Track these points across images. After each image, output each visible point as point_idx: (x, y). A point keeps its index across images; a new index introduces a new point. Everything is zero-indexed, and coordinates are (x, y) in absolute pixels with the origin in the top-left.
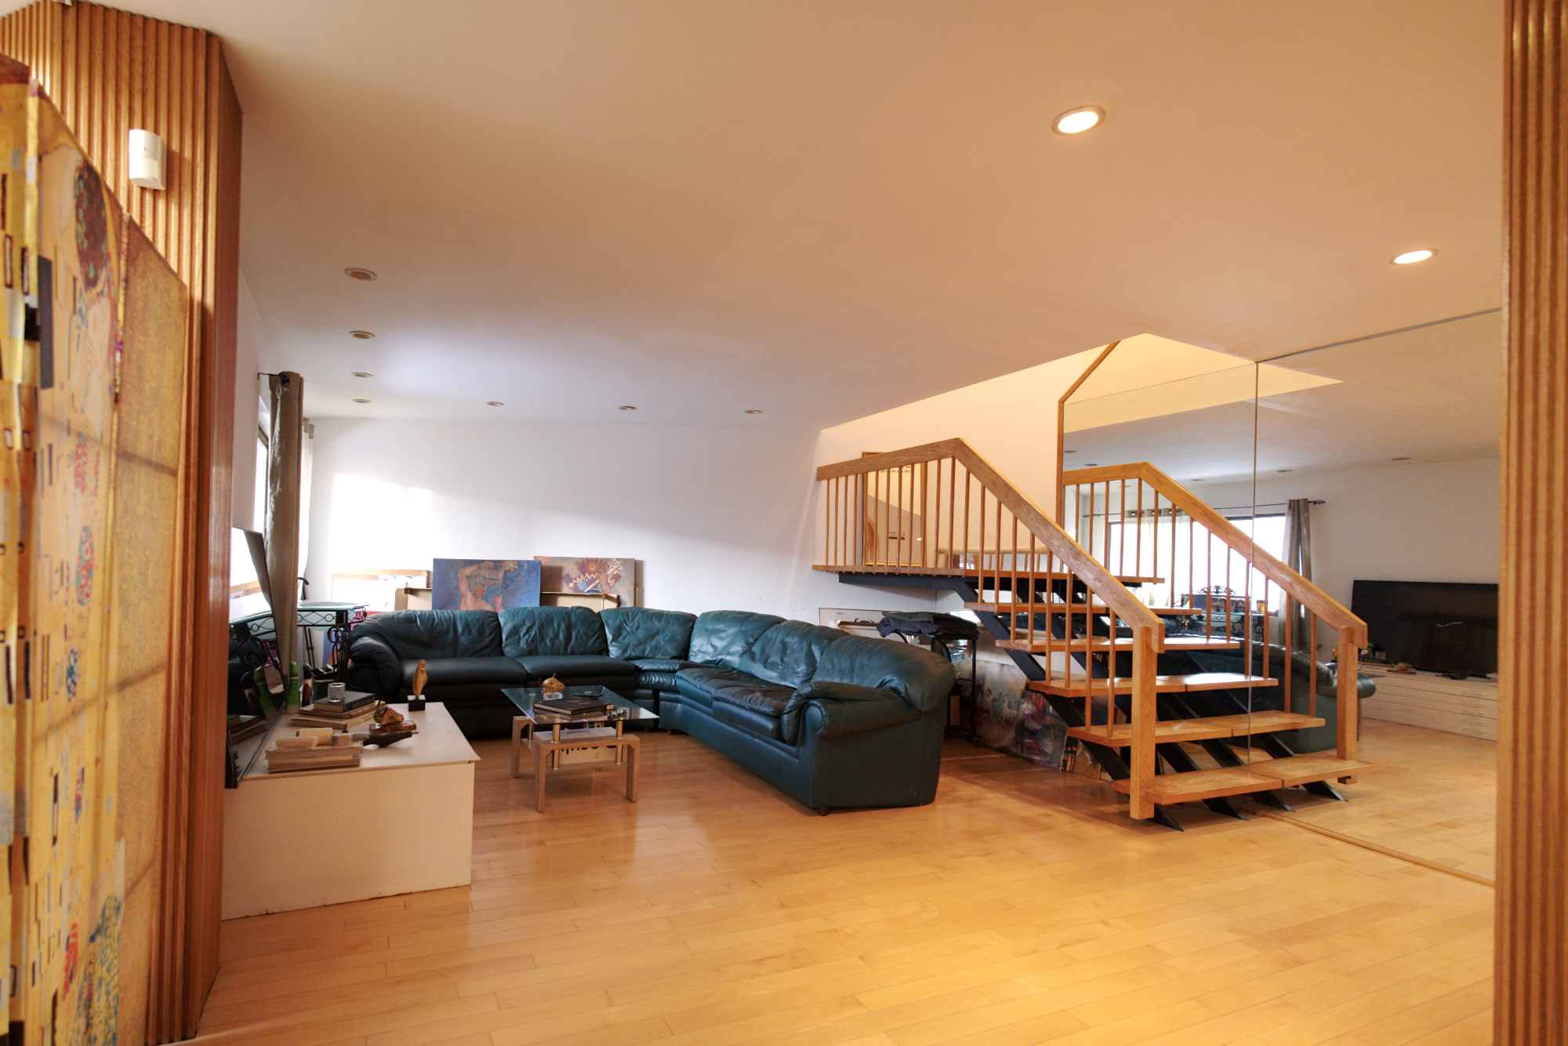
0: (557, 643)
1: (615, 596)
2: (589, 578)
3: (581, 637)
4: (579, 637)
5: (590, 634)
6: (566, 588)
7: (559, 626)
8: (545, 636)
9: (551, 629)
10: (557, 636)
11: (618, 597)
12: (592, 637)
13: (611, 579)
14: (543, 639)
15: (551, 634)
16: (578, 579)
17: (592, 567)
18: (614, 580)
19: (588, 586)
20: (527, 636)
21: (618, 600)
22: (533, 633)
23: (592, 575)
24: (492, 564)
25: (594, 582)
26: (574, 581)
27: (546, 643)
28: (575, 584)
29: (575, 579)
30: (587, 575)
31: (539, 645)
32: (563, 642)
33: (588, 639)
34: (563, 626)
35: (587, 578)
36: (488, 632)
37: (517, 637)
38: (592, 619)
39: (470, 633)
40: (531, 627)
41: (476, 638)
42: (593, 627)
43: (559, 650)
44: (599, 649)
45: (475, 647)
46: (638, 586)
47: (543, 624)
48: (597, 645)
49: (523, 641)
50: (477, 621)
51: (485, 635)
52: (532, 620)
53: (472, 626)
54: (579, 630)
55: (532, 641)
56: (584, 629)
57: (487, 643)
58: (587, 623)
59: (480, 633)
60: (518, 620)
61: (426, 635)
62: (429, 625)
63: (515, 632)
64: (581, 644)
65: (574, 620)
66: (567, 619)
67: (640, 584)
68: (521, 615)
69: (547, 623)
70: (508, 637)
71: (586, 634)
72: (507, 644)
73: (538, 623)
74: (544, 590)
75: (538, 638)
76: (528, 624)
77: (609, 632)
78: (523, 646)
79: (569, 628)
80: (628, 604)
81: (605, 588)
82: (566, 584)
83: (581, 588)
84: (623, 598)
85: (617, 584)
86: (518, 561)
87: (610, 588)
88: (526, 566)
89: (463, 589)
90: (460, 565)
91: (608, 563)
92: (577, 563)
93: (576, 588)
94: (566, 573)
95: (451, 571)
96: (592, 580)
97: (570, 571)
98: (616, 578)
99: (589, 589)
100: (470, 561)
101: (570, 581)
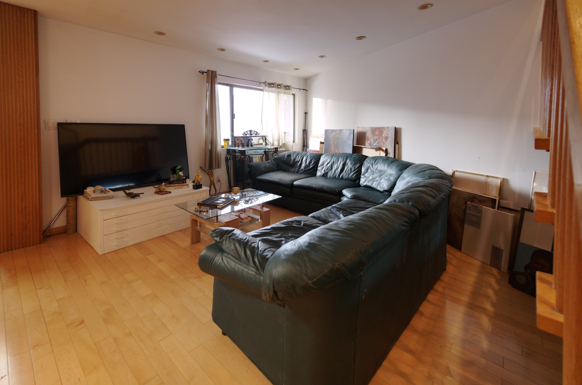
0: (337, 172)
1: (384, 149)
2: (376, 138)
3: (348, 171)
4: (347, 170)
5: (353, 169)
6: (367, 143)
7: (340, 163)
8: (333, 167)
9: (337, 165)
10: (337, 168)
11: (386, 150)
12: (354, 171)
13: (384, 139)
14: (332, 169)
15: (336, 167)
16: (371, 139)
17: (377, 133)
18: (385, 140)
19: (375, 143)
20: (326, 167)
21: (386, 151)
22: (329, 166)
23: (377, 137)
24: (339, 131)
25: (377, 141)
26: (370, 140)
27: (332, 171)
28: (370, 141)
29: (370, 139)
30: (375, 137)
31: (329, 172)
32: (339, 172)
33: (351, 172)
34: (342, 164)
35: (375, 138)
36: (312, 163)
37: (323, 166)
38: (357, 162)
39: (306, 163)
40: (329, 163)
41: (307, 165)
42: (356, 166)
43: (336, 176)
44: (355, 178)
45: (305, 169)
46: (397, 144)
47: (334, 162)
48: (354, 176)
49: (324, 169)
50: (311, 158)
51: (311, 165)
52: (330, 159)
53: (308, 159)
54: (348, 167)
55: (327, 169)
56: (351, 166)
57: (312, 167)
58: (353, 163)
59: (310, 163)
60: (325, 159)
61: (292, 162)
62: (294, 158)
63: (323, 164)
64: (347, 174)
65: (348, 161)
66: (345, 160)
67: (399, 143)
68: (327, 156)
69: (336, 162)
70: (320, 166)
71: (351, 169)
72: (319, 168)
73: (332, 161)
74: (357, 144)
75: (330, 168)
76: (328, 161)
77: (363, 170)
78: (323, 171)
79: (344, 165)
80: (391, 155)
81: (382, 144)
82: (366, 141)
83: (372, 144)
84: (389, 150)
85: (387, 142)
86: (347, 130)
87: (384, 144)
88: (348, 132)
89: (331, 142)
90: (331, 132)
91: (384, 130)
92: (371, 130)
93: (370, 144)
94: (367, 135)
95: (329, 135)
96: (377, 140)
97: (369, 135)
98: (386, 138)
99: (375, 145)
100: (333, 130)
101: (368, 140)
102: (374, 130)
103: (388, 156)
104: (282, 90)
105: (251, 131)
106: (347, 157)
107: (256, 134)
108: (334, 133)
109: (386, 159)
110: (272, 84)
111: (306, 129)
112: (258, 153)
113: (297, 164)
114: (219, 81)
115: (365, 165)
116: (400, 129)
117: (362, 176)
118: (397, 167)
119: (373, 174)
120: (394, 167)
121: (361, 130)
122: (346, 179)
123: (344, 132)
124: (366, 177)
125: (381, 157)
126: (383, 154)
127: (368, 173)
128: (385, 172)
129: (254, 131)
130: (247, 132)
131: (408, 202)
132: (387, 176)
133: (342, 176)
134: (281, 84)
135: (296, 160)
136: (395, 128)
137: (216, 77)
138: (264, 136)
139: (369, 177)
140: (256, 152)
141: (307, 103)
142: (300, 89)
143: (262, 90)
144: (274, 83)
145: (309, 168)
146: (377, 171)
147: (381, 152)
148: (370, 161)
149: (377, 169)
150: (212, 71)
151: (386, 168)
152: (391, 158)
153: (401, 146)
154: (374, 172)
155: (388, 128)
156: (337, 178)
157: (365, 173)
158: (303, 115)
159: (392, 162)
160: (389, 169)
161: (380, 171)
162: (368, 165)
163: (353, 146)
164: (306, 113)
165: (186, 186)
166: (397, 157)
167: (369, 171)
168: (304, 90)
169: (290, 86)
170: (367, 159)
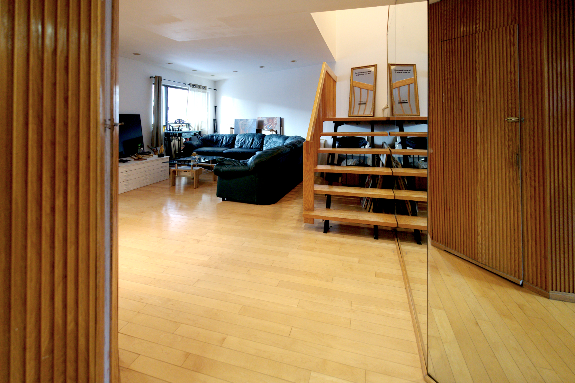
0: (248, 145)
1: (275, 130)
3: (256, 143)
5: (258, 142)
6: (265, 128)
9: (248, 140)
10: (249, 142)
11: (276, 131)
12: (259, 143)
14: (245, 143)
15: (247, 142)
16: (267, 124)
17: (271, 121)
20: (241, 142)
21: (276, 132)
22: (243, 141)
24: (246, 120)
27: (245, 145)
28: (267, 126)
30: (269, 123)
32: (250, 145)
33: (257, 144)
34: (251, 139)
36: (231, 140)
38: (261, 138)
39: (226, 140)
40: (243, 140)
41: (227, 142)
42: (260, 140)
43: (248, 147)
44: (260, 148)
45: (226, 145)
46: (282, 127)
47: (246, 139)
48: (260, 146)
49: (239, 144)
50: (229, 137)
51: (230, 142)
52: (243, 137)
53: (227, 138)
54: (255, 141)
55: (242, 144)
56: (257, 141)
57: (231, 143)
58: (258, 139)
59: (229, 140)
60: (240, 137)
61: (215, 141)
62: (217, 138)
63: (239, 141)
64: (255, 145)
65: (255, 138)
66: (253, 137)
67: (283, 126)
68: (241, 136)
69: (247, 138)
70: (236, 142)
71: (257, 142)
72: (236, 144)
73: (245, 138)
74: (258, 128)
75: (244, 143)
76: (242, 138)
77: (264, 142)
78: (239, 145)
79: (253, 140)
80: (279, 133)
81: (273, 127)
82: (264, 126)
83: (268, 128)
84: (277, 131)
85: (276, 126)
86: (251, 119)
87: (275, 127)
88: (252, 120)
89: (240, 128)
90: (240, 120)
91: (274, 119)
92: (267, 119)
93: (267, 128)
94: (264, 122)
95: (238, 122)
96: (270, 125)
97: (265, 122)
98: (276, 124)
99: (270, 128)
100: (241, 119)
101: (265, 125)
102: (269, 119)
103: (277, 134)
104: (201, 90)
105: (179, 120)
106: (253, 136)
107: (183, 122)
108: (242, 121)
109: (277, 135)
110: (195, 85)
111: (216, 119)
112: (190, 135)
113: (219, 142)
114: (163, 84)
115: (266, 139)
116: (283, 118)
117: (264, 146)
118: (283, 138)
119: (271, 144)
120: (281, 139)
121: (260, 119)
122: (255, 148)
123: (250, 120)
124: (266, 146)
125: (274, 135)
126: (274, 133)
127: (267, 144)
128: (277, 142)
129: (182, 120)
130: (177, 120)
131: (290, 145)
132: (278, 144)
133: (252, 147)
134: (200, 85)
135: (218, 139)
136: (281, 118)
137: (161, 81)
138: (188, 124)
139: (268, 146)
140: (189, 134)
141: (216, 99)
142: (211, 89)
143: (187, 89)
144: (196, 85)
145: (229, 144)
146: (272, 142)
147: (273, 132)
148: (268, 137)
149: (272, 141)
150: (159, 77)
151: (277, 140)
152: (279, 135)
153: (284, 128)
154: (271, 143)
155: (276, 118)
156: (249, 148)
157: (266, 144)
158: (213, 108)
159: (280, 136)
160: (279, 140)
161: (274, 142)
162: (267, 139)
163: (256, 129)
164: (215, 107)
165: (151, 156)
166: (282, 134)
167: (268, 142)
168: (214, 89)
169: (206, 87)
170: (266, 136)
